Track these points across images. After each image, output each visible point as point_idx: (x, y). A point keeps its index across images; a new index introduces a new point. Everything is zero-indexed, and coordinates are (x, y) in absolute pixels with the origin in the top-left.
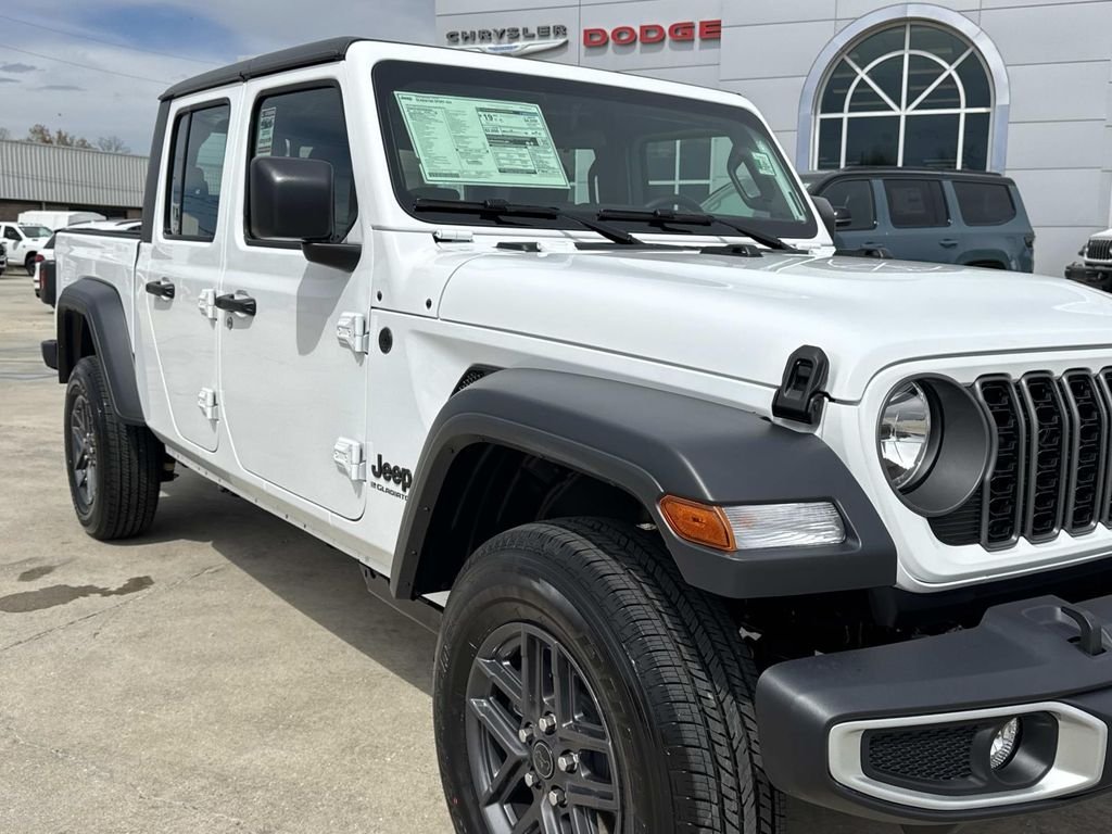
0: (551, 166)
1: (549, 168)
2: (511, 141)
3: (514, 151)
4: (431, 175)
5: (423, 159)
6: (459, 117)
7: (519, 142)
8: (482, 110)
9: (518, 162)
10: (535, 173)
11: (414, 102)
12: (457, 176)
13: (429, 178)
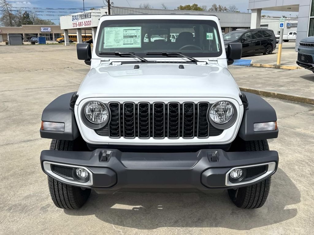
0: (138, 42)
1: (137, 43)
2: (129, 37)
3: (129, 39)
4: (106, 46)
5: (105, 43)
6: (119, 32)
7: (132, 37)
8: (125, 30)
9: (129, 42)
10: (133, 44)
11: (109, 30)
12: (112, 46)
13: (105, 47)
